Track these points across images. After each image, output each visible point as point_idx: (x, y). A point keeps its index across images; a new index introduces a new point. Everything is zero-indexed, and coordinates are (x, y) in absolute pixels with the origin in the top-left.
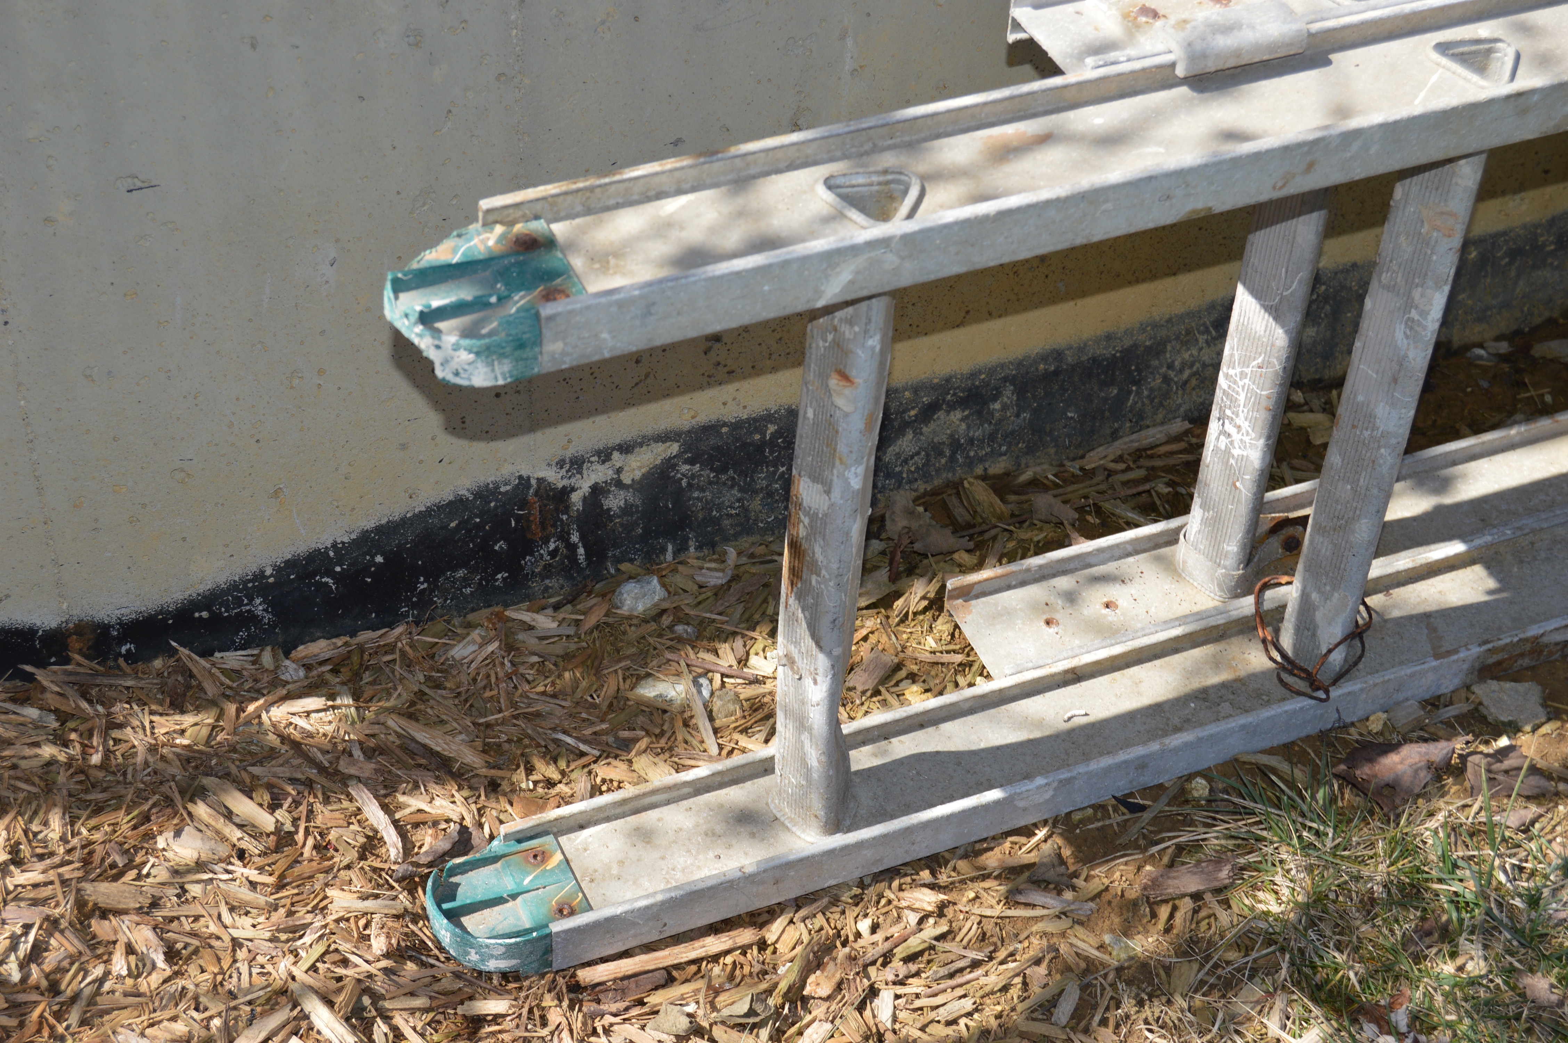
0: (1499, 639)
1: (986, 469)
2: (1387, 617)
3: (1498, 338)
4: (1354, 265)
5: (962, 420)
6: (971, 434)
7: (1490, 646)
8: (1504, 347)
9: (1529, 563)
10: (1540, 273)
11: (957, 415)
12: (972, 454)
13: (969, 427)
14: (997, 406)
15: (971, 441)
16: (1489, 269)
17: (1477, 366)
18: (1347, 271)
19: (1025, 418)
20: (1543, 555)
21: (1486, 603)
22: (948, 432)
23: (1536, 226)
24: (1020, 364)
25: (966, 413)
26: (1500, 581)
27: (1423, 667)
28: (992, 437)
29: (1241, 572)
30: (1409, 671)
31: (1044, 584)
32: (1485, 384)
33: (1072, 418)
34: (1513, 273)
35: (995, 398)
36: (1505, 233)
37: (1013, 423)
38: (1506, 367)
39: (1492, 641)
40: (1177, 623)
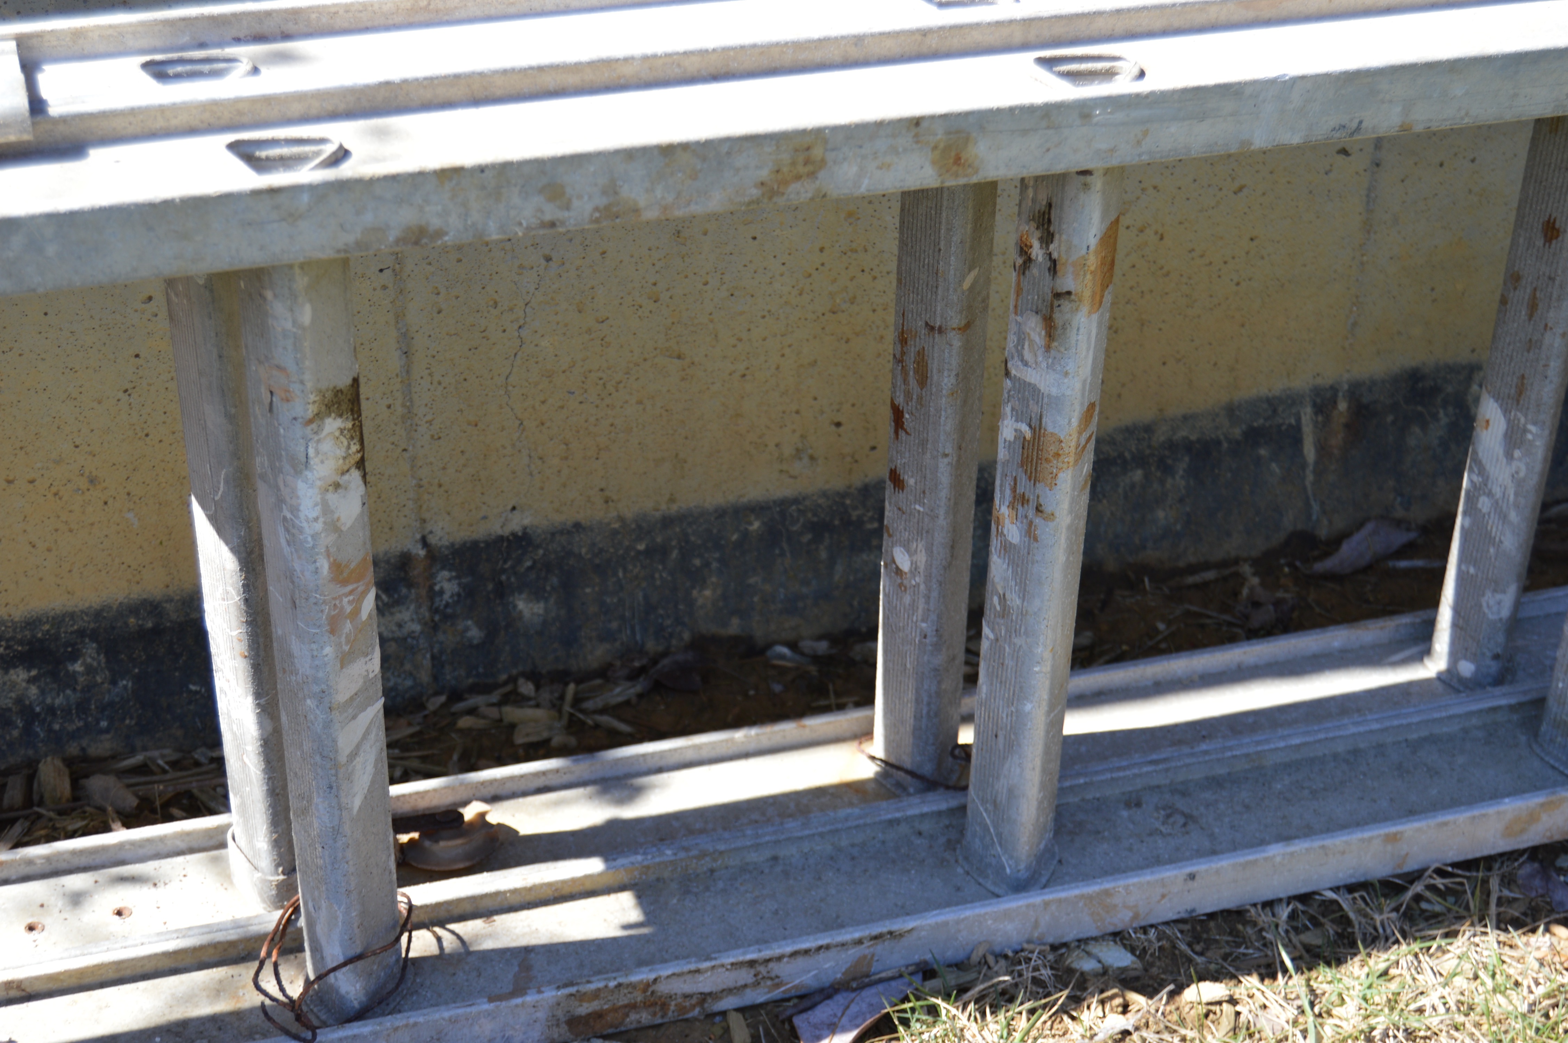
0: (589, 982)
1: (83, 749)
2: (471, 949)
3: (820, 638)
4: (577, 526)
5: (31, 681)
6: (49, 701)
7: (572, 990)
8: (822, 647)
9: (696, 895)
10: (864, 556)
11: (19, 675)
12: (57, 727)
13: (43, 692)
14: (78, 667)
15: (51, 710)
16: (785, 546)
17: (775, 667)
18: (569, 532)
19: (125, 687)
20: (720, 885)
21: (614, 940)
22: (13, 695)
23: (843, 495)
24: (98, 614)
25: (34, 673)
26: (646, 913)
27: (468, 1010)
28: (82, 707)
29: (282, 877)
30: (446, 1015)
31: (52, 882)
32: (777, 688)
33: (196, 692)
34: (823, 555)
35: (74, 656)
36: (796, 501)
37: (109, 691)
38: (813, 670)
39: (577, 984)
40: (175, 935)
